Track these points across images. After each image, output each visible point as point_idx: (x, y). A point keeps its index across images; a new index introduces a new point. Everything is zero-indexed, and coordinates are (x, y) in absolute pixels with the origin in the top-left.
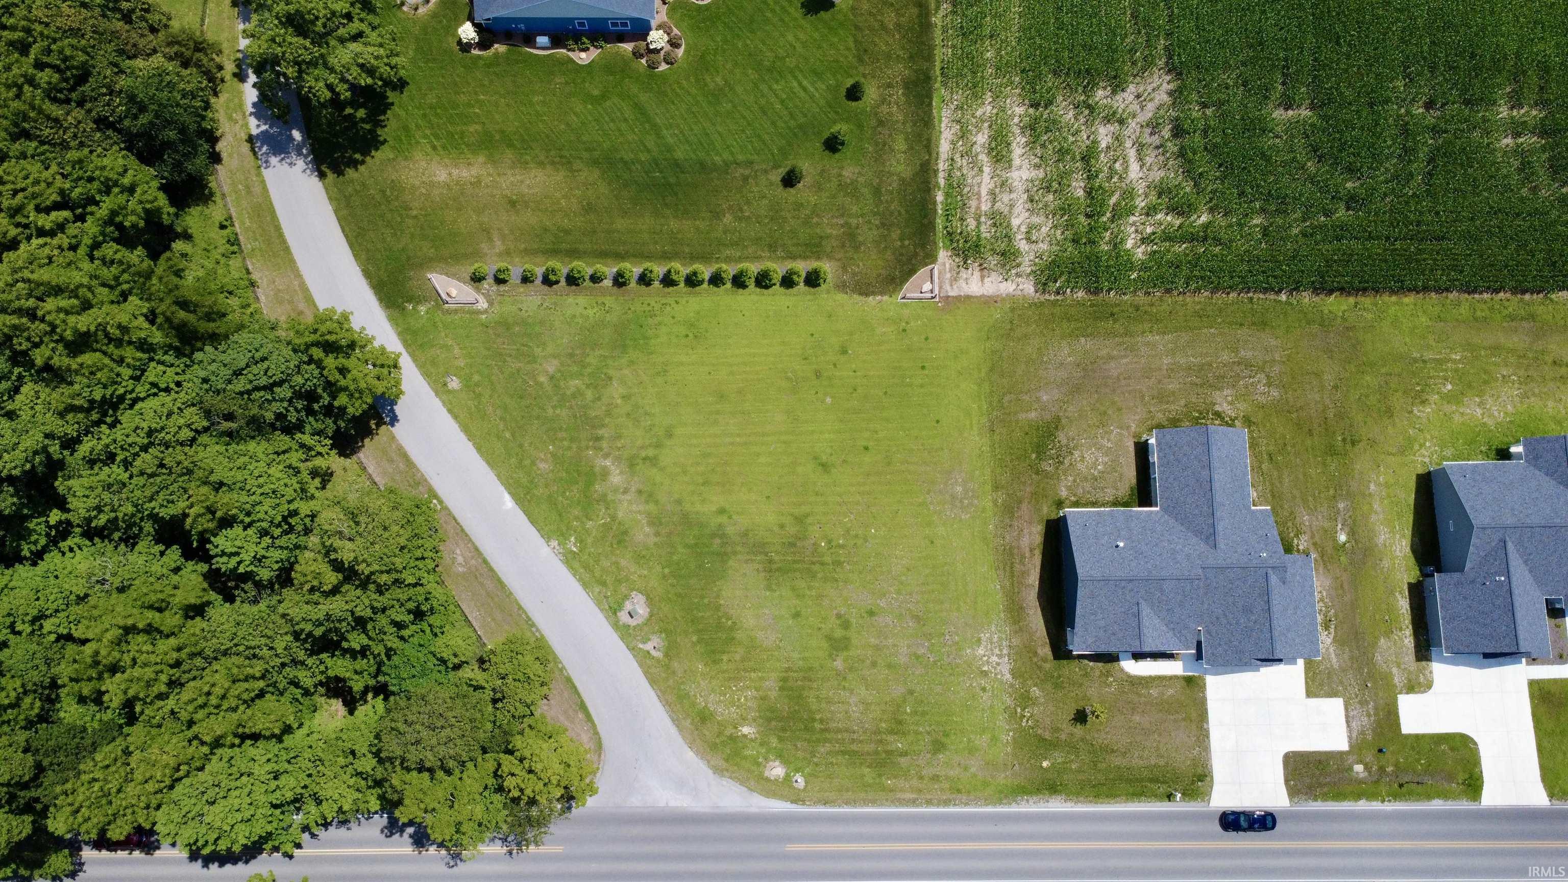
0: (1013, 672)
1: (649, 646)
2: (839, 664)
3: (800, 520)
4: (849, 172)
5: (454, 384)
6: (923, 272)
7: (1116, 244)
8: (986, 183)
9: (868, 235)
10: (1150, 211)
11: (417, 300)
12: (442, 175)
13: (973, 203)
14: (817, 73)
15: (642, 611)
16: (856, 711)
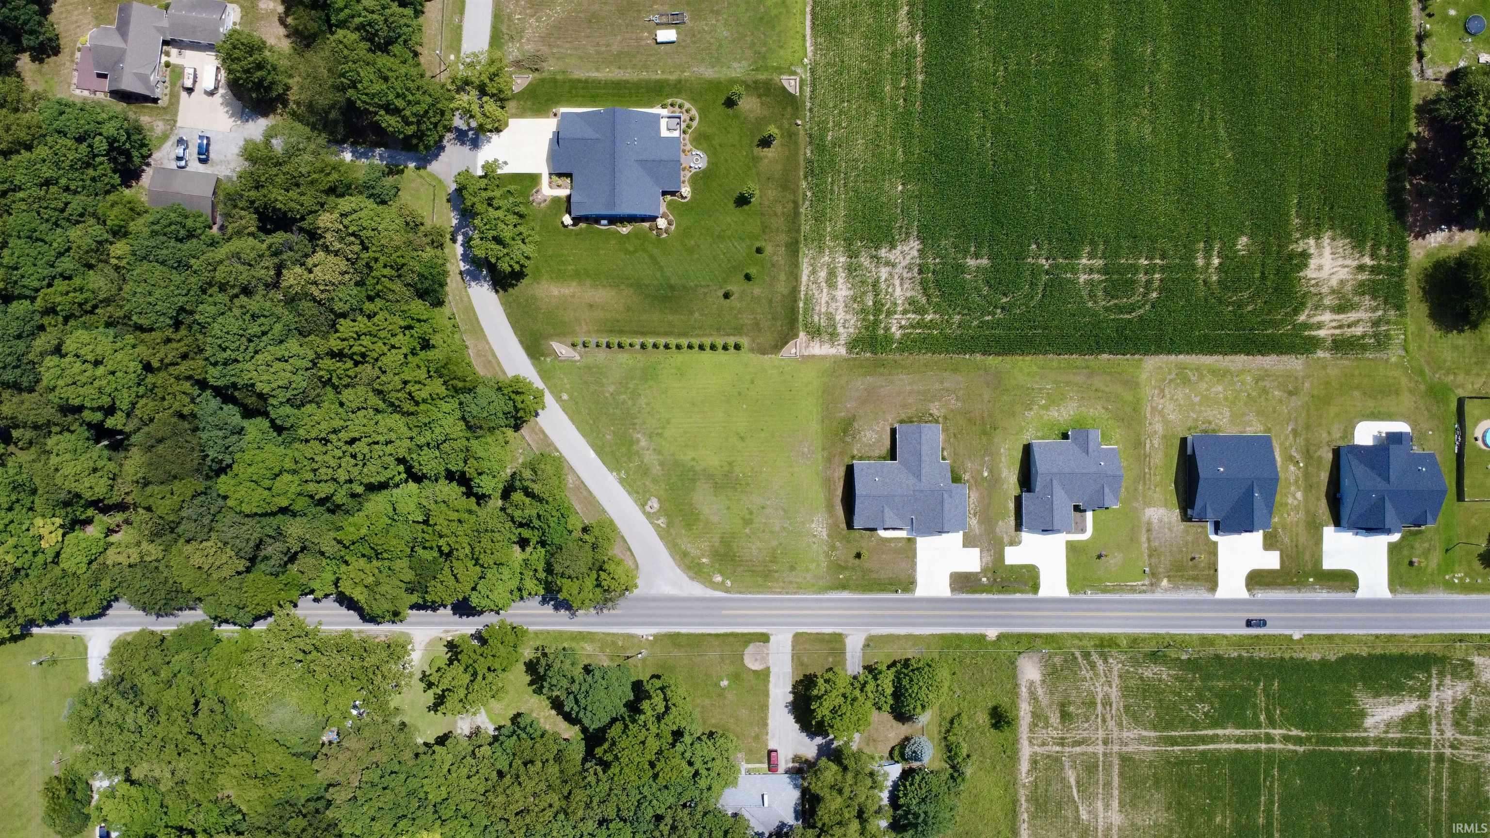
0: (828, 535)
1: (659, 522)
2: (747, 531)
3: (730, 464)
5: (565, 397)
6: (792, 343)
7: (887, 329)
8: (825, 297)
9: (765, 324)
10: (905, 312)
11: (546, 355)
12: (556, 293)
13: (817, 308)
14: (742, 239)
15: (656, 505)
16: (755, 552)
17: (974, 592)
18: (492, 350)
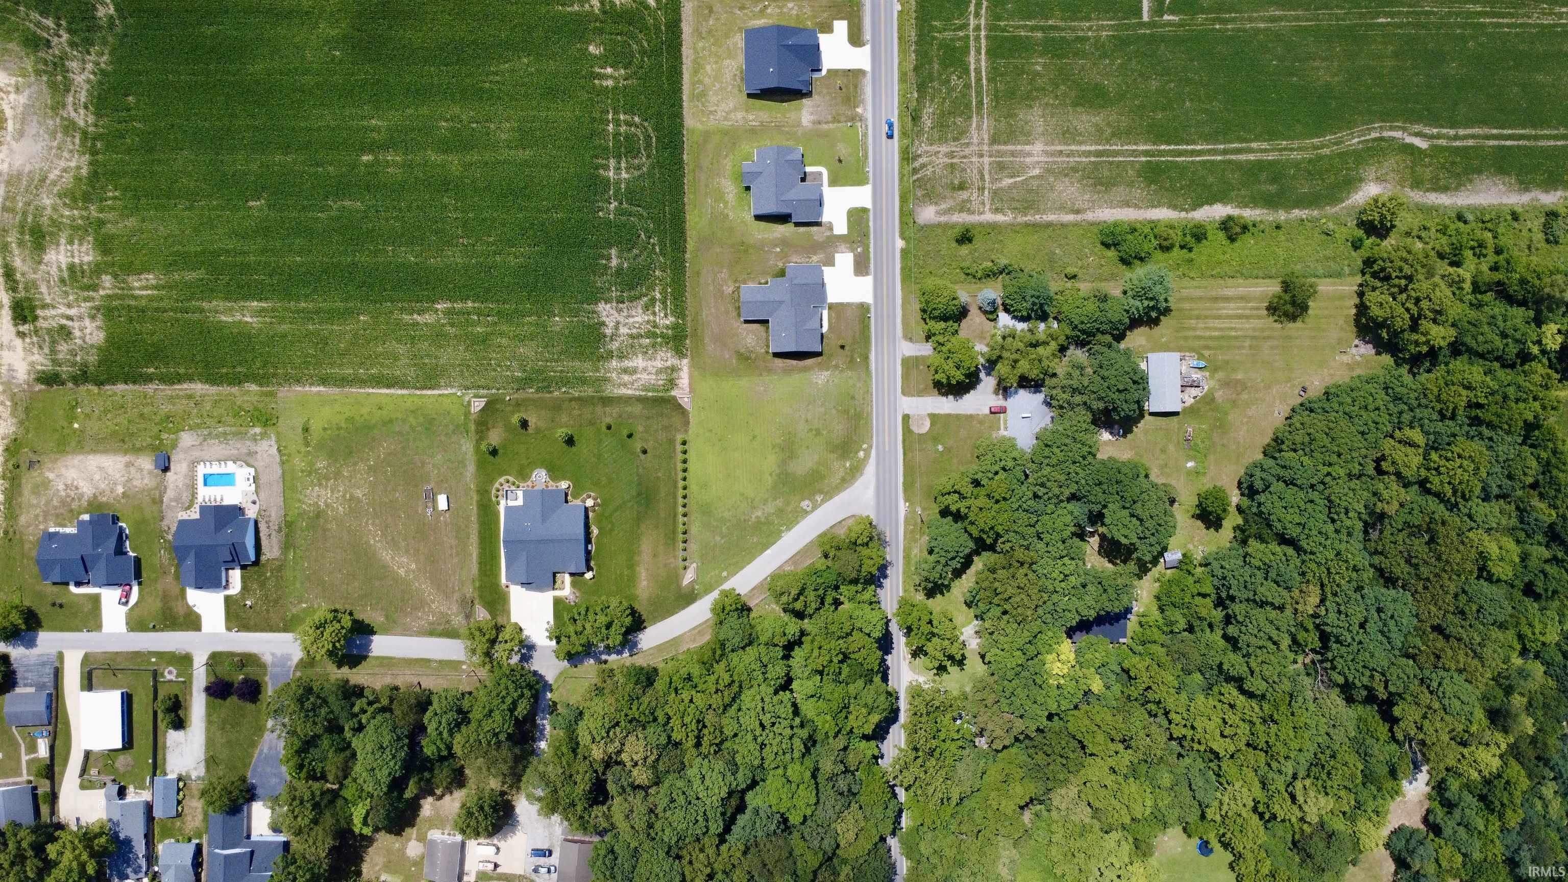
0: (827, 370)
1: (819, 500)
2: (825, 432)
3: (774, 447)
4: (641, 429)
5: (725, 574)
6: (680, 401)
7: (667, 327)
8: (644, 376)
9: (666, 422)
10: (654, 314)
11: (693, 589)
12: (645, 583)
13: (653, 382)
14: (600, 441)
15: (807, 502)
16: (840, 427)
17: (869, 258)
18: (690, 631)
